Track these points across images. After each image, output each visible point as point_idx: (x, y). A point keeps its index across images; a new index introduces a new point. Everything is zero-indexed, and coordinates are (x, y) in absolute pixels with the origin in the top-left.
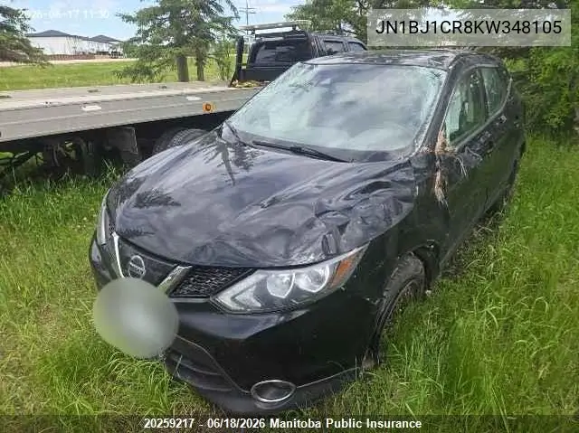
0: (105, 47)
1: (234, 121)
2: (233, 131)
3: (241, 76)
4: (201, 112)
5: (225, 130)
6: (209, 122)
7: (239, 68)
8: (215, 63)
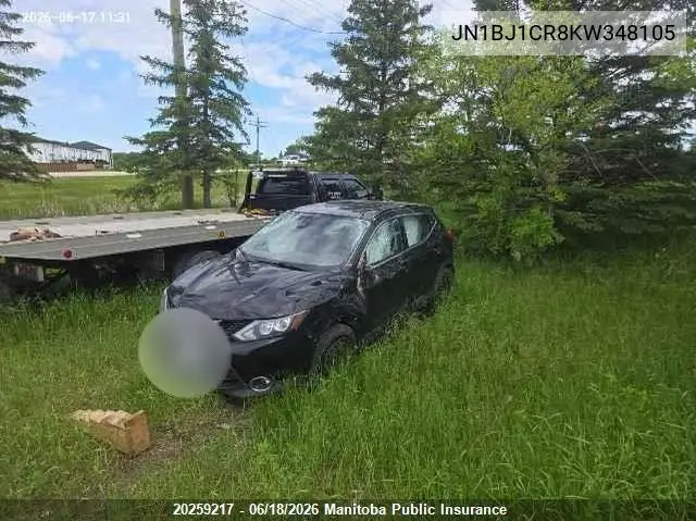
0: (89, 155)
1: (246, 247)
2: (243, 254)
3: (249, 204)
4: (216, 238)
5: (238, 253)
6: (225, 246)
7: (247, 197)
8: (223, 184)
